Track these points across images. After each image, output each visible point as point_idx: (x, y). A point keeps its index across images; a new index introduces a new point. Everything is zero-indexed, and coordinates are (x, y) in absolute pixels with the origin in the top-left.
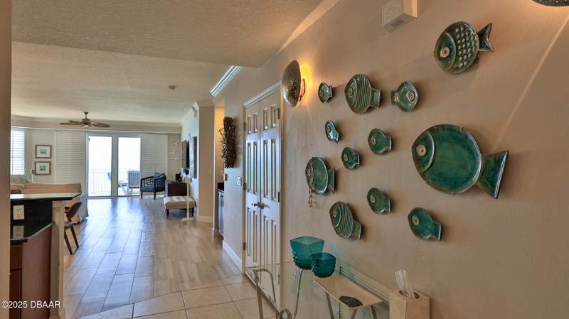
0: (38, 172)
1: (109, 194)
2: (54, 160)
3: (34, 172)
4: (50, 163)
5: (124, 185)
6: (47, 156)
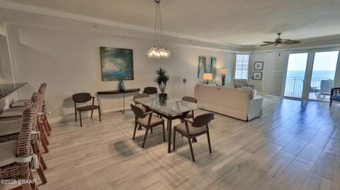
0: (255, 78)
1: (300, 97)
2: (264, 71)
3: (253, 78)
4: (261, 73)
5: (316, 91)
6: (261, 68)
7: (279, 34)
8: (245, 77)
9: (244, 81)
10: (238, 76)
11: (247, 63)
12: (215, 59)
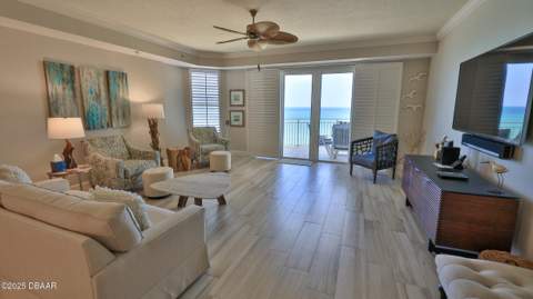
0: (234, 123)
1: (307, 156)
2: (246, 109)
3: (228, 123)
4: (243, 112)
5: (327, 142)
6: (241, 103)
7: (253, 13)
8: (215, 123)
9: (209, 131)
10: (198, 122)
11: (216, 92)
12: (123, 76)
